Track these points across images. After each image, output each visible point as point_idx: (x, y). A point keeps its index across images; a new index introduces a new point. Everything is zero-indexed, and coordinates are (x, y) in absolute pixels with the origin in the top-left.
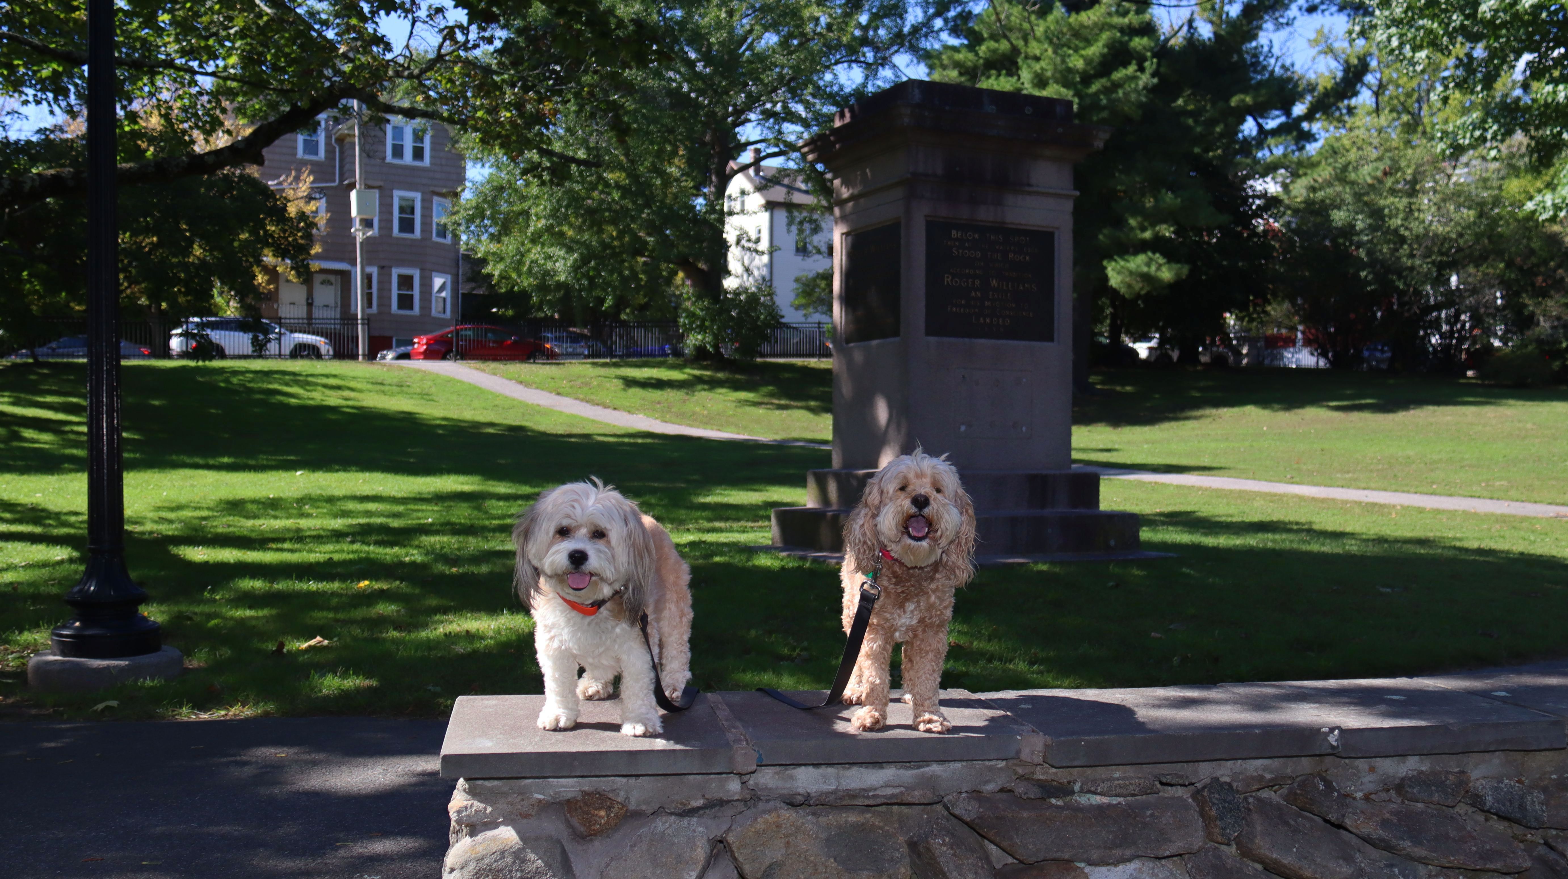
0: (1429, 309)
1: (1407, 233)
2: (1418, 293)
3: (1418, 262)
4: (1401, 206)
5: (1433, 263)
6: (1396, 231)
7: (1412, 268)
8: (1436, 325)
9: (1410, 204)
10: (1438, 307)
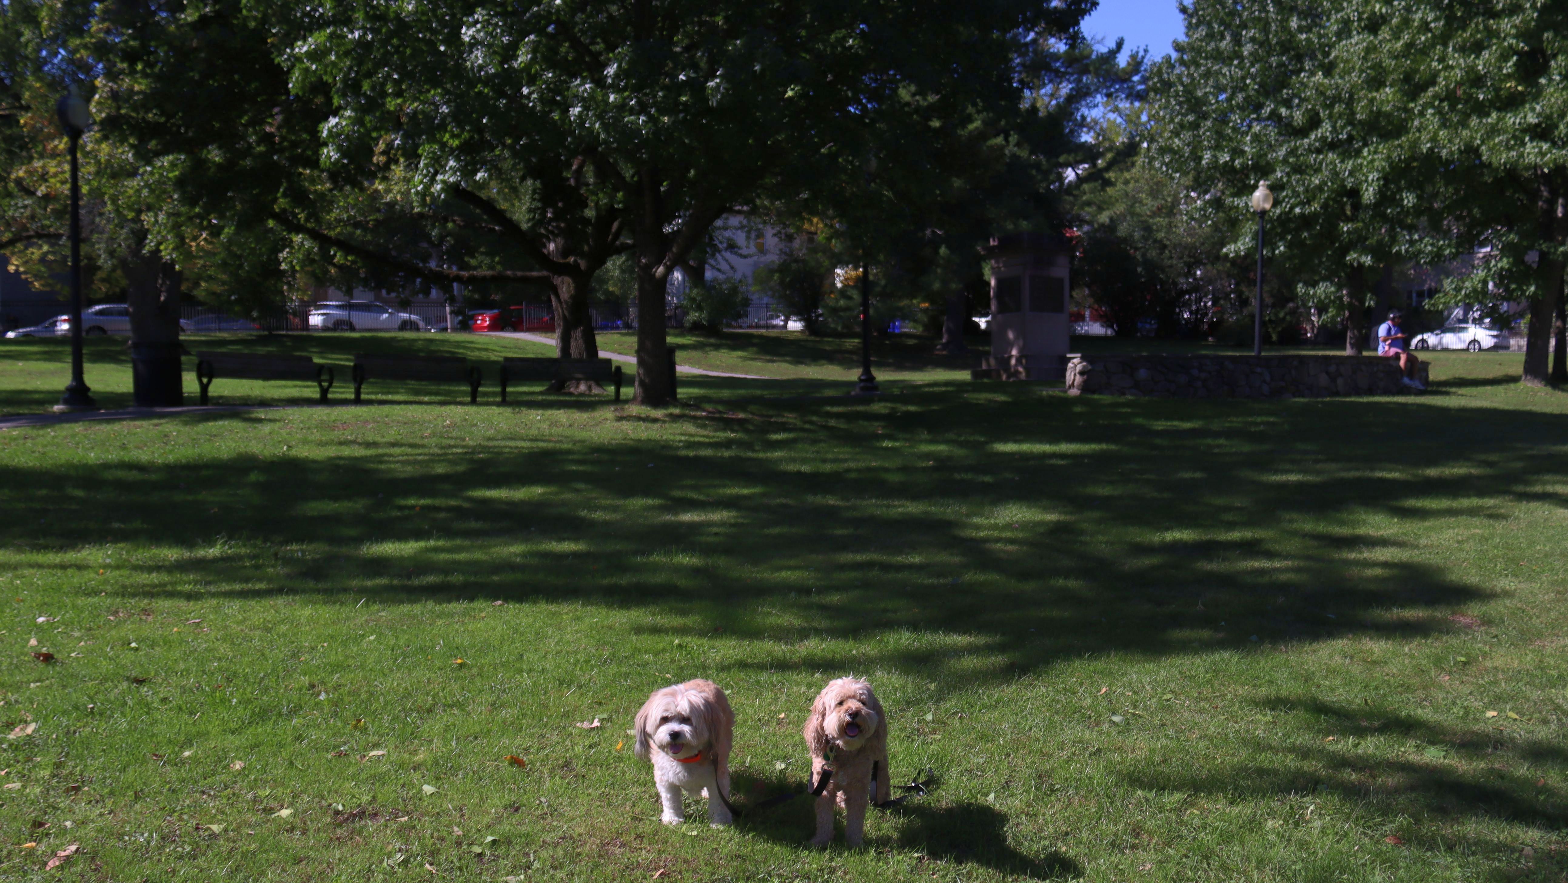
0: (1183, 293)
1: (1168, 243)
2: (1175, 284)
3: (1174, 262)
4: (1164, 224)
5: (1185, 263)
6: (1161, 241)
7: (1171, 266)
8: (1187, 304)
9: (1170, 222)
10: (1189, 292)
